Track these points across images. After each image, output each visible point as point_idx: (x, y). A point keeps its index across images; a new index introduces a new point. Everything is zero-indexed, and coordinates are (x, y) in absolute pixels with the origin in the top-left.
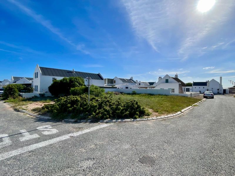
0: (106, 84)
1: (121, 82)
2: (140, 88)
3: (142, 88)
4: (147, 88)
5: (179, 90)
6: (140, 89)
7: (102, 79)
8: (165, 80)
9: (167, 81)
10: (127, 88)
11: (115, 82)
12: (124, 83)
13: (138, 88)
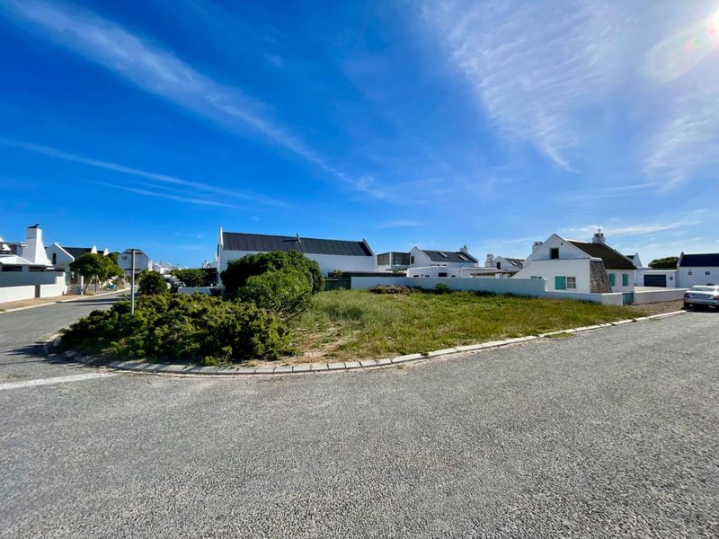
0: (389, 267)
1: (427, 259)
2: (479, 275)
3: (484, 274)
4: (493, 274)
5: (592, 282)
6: (477, 277)
7: (368, 253)
8: (548, 253)
9: (555, 254)
10: (443, 275)
11: (413, 260)
12: (437, 263)
13: (471, 277)
